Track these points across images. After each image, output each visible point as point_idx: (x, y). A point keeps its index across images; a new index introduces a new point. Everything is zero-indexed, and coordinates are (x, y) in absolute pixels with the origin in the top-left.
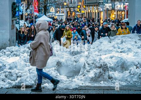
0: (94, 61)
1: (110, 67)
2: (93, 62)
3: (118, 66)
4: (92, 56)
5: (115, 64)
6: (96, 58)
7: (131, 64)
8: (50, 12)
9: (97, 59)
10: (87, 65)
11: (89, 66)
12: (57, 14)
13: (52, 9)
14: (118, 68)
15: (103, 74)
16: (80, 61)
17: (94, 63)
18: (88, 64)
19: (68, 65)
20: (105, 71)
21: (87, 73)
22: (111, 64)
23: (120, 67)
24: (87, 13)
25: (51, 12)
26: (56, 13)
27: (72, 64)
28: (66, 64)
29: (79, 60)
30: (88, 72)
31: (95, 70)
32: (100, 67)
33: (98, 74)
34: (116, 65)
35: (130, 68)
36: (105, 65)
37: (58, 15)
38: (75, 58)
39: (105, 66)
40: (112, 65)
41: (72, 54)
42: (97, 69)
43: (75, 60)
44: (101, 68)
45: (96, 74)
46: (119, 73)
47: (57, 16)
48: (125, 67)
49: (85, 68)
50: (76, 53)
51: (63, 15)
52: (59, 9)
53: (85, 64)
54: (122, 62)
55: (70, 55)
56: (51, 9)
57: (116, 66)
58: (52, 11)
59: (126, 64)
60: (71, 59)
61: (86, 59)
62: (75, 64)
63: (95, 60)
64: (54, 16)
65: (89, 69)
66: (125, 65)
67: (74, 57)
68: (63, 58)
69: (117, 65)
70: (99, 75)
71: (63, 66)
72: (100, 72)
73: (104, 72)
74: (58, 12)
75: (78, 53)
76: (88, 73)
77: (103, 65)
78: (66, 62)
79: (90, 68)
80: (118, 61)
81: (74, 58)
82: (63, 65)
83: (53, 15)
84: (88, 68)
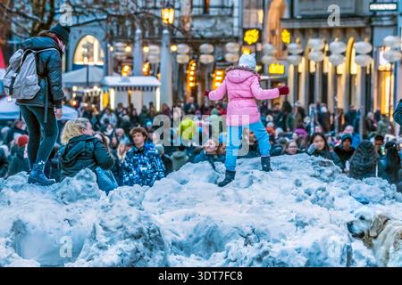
0: (122, 220)
1: (173, 244)
2: (120, 224)
3: (197, 240)
4: (118, 206)
5: (191, 232)
6: (128, 212)
7: (233, 234)
8: (76, 67)
9: (131, 215)
10: (100, 230)
11: (105, 235)
12: (113, 80)
13: (89, 47)
14: (196, 245)
15: (146, 258)
16: (83, 220)
17: (122, 226)
18: (105, 228)
19: (45, 232)
20: (151, 250)
21: (97, 251)
22: (177, 235)
23: (201, 241)
24: (297, 75)
25: (78, 63)
26: (107, 74)
27: (58, 229)
28: (40, 229)
29: (79, 218)
30: (100, 248)
31: (121, 244)
32: (136, 237)
33: (129, 254)
34: (191, 236)
35: (228, 245)
36: (154, 231)
37: (118, 88)
38: (68, 210)
39: (152, 235)
40: (182, 238)
41: (61, 201)
42: (128, 240)
43: (69, 216)
44: (140, 240)
45: (125, 255)
46: (198, 259)
47: (112, 92)
48: (217, 241)
49: (95, 238)
50: (74, 197)
51: (152, 88)
52: (128, 49)
53: (94, 227)
54: (207, 229)
55: (54, 202)
56: (81, 50)
57: (191, 240)
58: (86, 61)
59: (219, 232)
60: (55, 213)
61: (101, 213)
62: (67, 227)
63: (126, 217)
64: (96, 88)
65: (107, 243)
66: (215, 234)
67: (65, 207)
68: (32, 210)
69: (195, 236)
70: (131, 258)
71: (30, 234)
72: (137, 251)
73: (147, 251)
74: (126, 68)
75: (77, 199)
76: (101, 252)
77: (145, 231)
78: (40, 222)
79: (108, 239)
80: (197, 226)
81: (66, 212)
82: (32, 231)
83: (88, 84)
84: (103, 240)
